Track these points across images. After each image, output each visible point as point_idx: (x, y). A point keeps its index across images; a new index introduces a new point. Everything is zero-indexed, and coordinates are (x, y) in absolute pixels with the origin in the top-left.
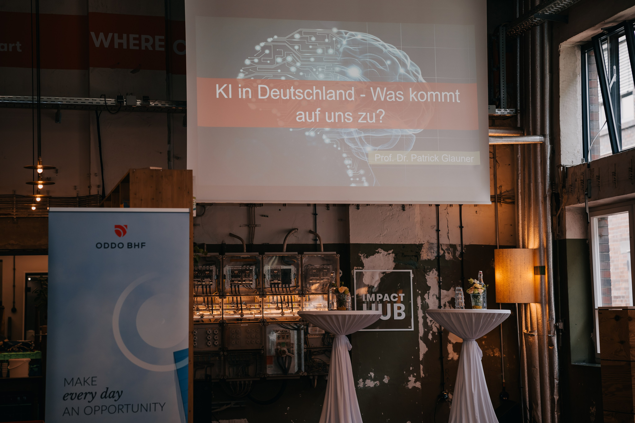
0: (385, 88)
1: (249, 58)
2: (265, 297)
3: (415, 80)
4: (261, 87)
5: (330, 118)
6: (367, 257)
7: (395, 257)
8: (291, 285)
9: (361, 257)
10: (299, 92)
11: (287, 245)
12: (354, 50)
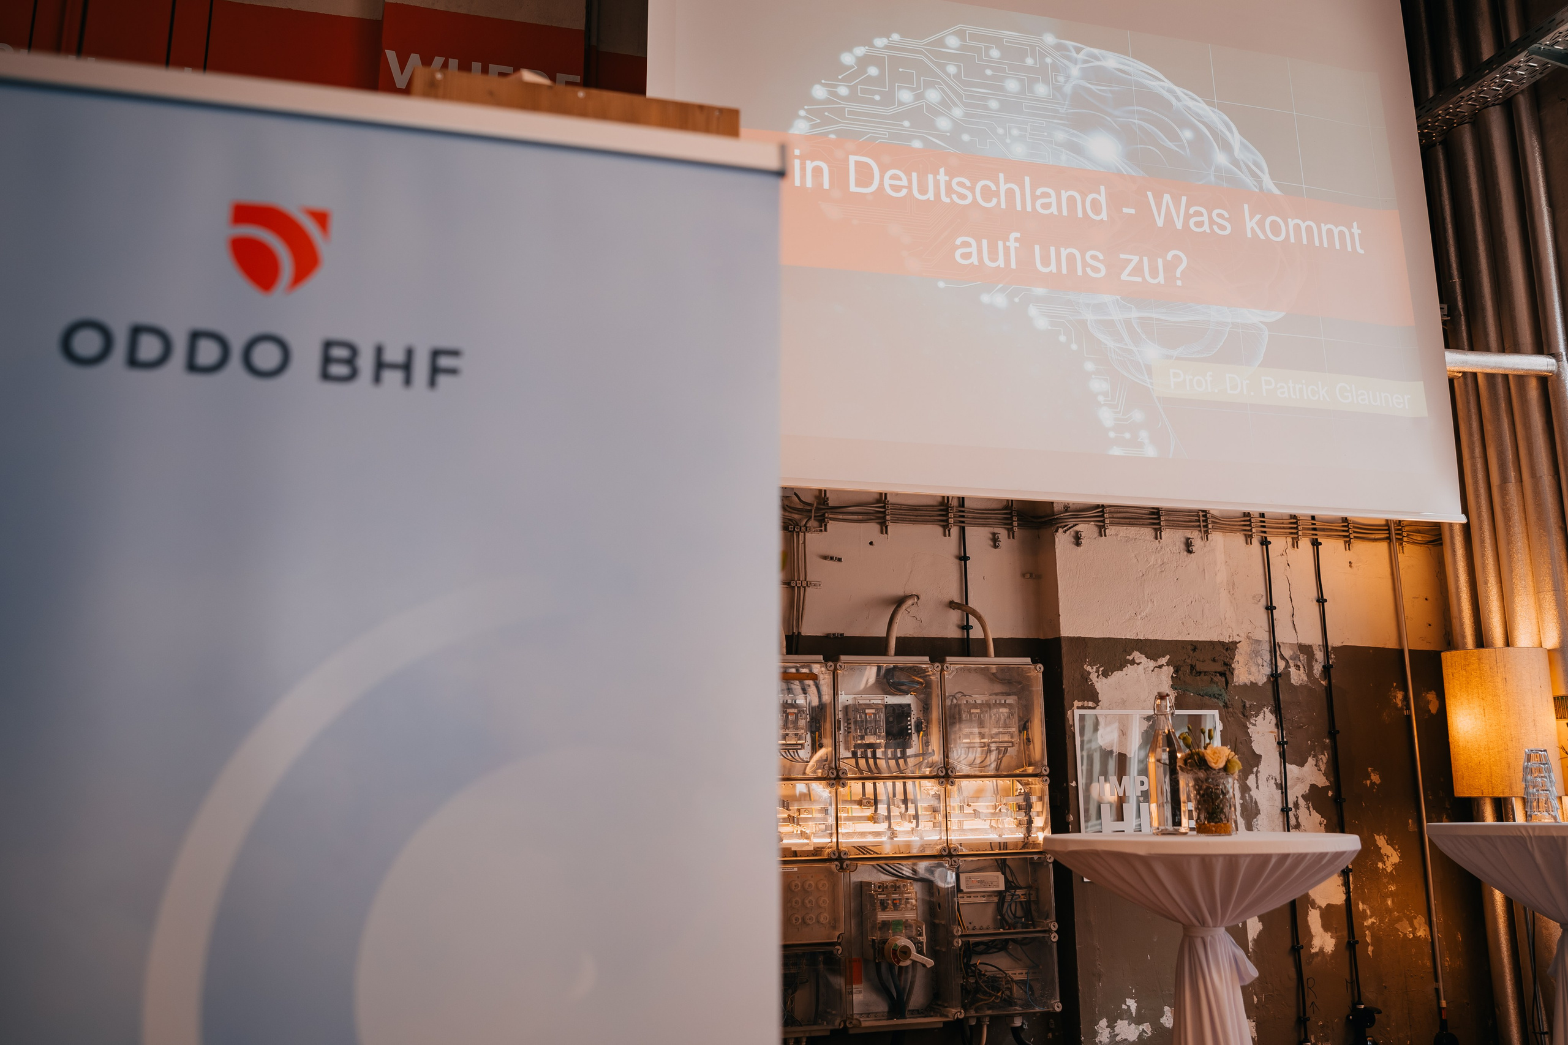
0: (1184, 199)
1: (823, 81)
2: (843, 784)
3: (1255, 185)
4: (857, 163)
5: (1046, 262)
6: (1105, 675)
7: (1174, 675)
8: (909, 752)
9: (1089, 673)
10: (960, 184)
11: (897, 638)
12: (1099, 92)
